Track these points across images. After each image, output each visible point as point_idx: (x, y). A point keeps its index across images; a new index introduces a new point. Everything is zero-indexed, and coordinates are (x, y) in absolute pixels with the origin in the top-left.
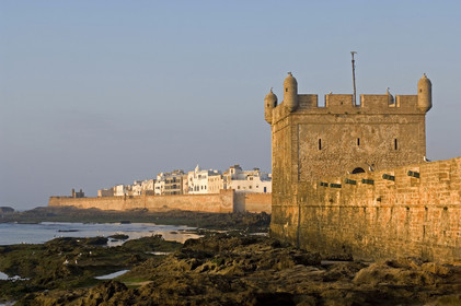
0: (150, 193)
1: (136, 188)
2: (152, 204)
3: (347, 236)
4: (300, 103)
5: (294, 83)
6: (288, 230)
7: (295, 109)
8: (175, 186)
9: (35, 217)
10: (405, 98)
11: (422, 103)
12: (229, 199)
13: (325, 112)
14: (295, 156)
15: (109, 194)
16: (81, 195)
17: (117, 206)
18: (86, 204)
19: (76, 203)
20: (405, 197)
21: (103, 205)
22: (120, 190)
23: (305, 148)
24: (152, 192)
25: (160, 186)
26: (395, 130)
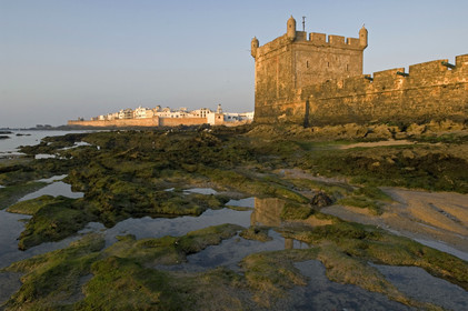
7: (294, 40)
8: (129, 115)
11: (362, 44)
12: (157, 121)
13: (310, 43)
14: (293, 71)
15: (96, 119)
16: (82, 120)
18: (86, 124)
19: (81, 123)
22: (101, 117)
24: (118, 118)
25: (121, 116)
26: (347, 59)
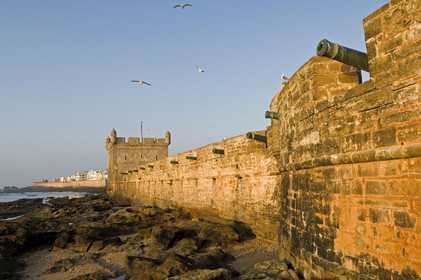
0: (74, 180)
1: (69, 179)
2: (74, 184)
3: (129, 195)
4: (117, 141)
5: (115, 132)
6: (111, 193)
7: (115, 143)
8: (83, 177)
9: (23, 191)
10: (160, 140)
11: (167, 142)
12: (104, 182)
13: (128, 145)
14: (115, 163)
15: (58, 181)
16: (46, 181)
17: (60, 185)
18: (48, 185)
19: (44, 185)
20: (148, 177)
21: (55, 185)
22: (62, 179)
23: (119, 159)
24: (75, 180)
25: (78, 177)
26: (156, 152)
